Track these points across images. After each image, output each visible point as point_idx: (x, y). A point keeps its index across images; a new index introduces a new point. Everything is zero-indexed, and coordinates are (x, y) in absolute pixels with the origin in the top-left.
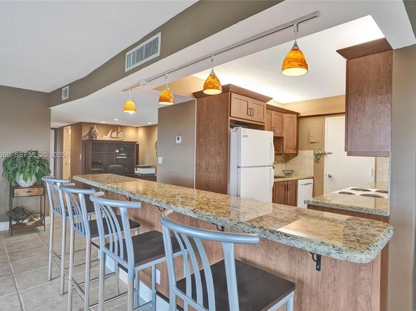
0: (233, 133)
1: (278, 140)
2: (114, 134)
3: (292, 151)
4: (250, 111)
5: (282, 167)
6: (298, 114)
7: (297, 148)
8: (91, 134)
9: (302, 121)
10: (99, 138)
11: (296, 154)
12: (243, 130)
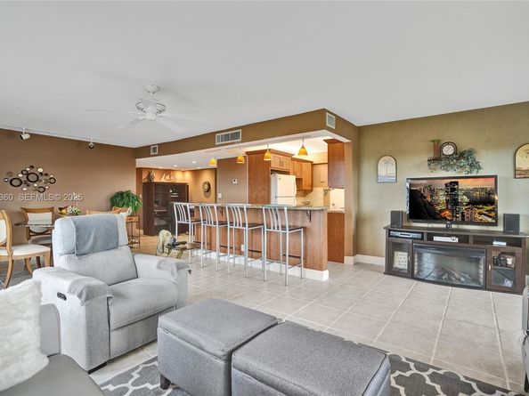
0: (272, 177)
1: (298, 181)
2: (168, 177)
3: (308, 188)
4: (281, 163)
5: (302, 200)
6: (312, 162)
7: (312, 186)
8: (149, 177)
9: (315, 167)
10: (156, 180)
11: (312, 190)
12: (279, 176)
